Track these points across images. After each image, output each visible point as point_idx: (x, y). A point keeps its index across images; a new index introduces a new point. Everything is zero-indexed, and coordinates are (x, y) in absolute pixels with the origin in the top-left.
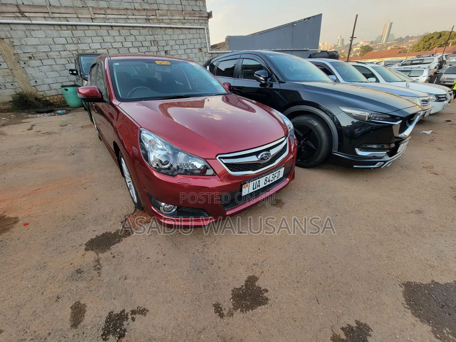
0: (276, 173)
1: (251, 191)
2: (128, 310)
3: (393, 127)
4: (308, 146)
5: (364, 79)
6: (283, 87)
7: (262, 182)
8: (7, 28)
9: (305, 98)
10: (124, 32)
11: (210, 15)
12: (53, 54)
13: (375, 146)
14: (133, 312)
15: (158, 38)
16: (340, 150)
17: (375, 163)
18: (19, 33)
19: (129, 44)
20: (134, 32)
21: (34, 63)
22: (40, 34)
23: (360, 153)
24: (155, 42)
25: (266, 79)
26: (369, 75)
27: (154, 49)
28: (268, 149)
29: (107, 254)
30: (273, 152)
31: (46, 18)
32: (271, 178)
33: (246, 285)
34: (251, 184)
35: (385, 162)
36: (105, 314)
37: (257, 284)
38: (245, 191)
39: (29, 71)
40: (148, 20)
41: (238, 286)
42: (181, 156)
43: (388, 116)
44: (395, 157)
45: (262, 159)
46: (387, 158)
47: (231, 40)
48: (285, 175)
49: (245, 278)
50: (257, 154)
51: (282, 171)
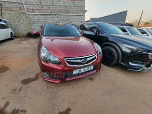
0: (89, 67)
1: (77, 73)
2: (20, 110)
3: (149, 55)
4: (109, 58)
5: (141, 34)
6: (102, 35)
7: (82, 70)
8: (29, 15)
9: (110, 39)
10: (59, 16)
11: (86, 11)
12: (39, 22)
13: (140, 62)
14: (22, 111)
15: (69, 18)
16: (122, 61)
17: (138, 69)
21: (34, 24)
23: (131, 64)
24: (67, 19)
26: (143, 33)
28: (86, 58)
30: (88, 59)
31: (39, 12)
32: (87, 69)
34: (77, 70)
35: (144, 70)
37: (70, 112)
38: (74, 73)
39: (32, 26)
40: (66, 13)
41: (62, 112)
42: (52, 56)
44: (149, 68)
45: (83, 61)
46: (145, 68)
47: (92, 19)
48: (94, 69)
49: (66, 108)
50: (81, 59)
51: (92, 67)
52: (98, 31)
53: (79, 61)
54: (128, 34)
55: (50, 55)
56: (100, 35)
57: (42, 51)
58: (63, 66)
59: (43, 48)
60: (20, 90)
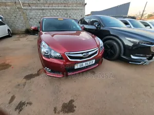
0: (91, 61)
1: (79, 67)
3: (151, 48)
4: (111, 52)
5: (144, 27)
6: (104, 29)
7: (84, 64)
8: (25, 10)
9: (111, 33)
11: (86, 4)
13: (142, 55)
14: (28, 103)
15: (67, 12)
16: (124, 55)
17: (140, 62)
18: (28, 11)
19: (58, 14)
21: (31, 20)
22: (34, 12)
23: (133, 57)
24: (67, 14)
25: (98, 26)
26: (146, 25)
27: (66, 16)
28: (88, 52)
31: (36, 7)
32: (89, 63)
33: (69, 103)
34: (79, 65)
36: (19, 102)
37: (73, 103)
38: (76, 67)
41: (66, 103)
44: (151, 61)
45: (84, 55)
46: (147, 61)
47: (93, 13)
48: (96, 63)
50: (82, 53)
51: (94, 61)
52: (99, 24)
53: (81, 55)
55: (51, 51)
56: (102, 28)
57: (42, 47)
58: (64, 61)
59: (43, 43)
60: (24, 85)
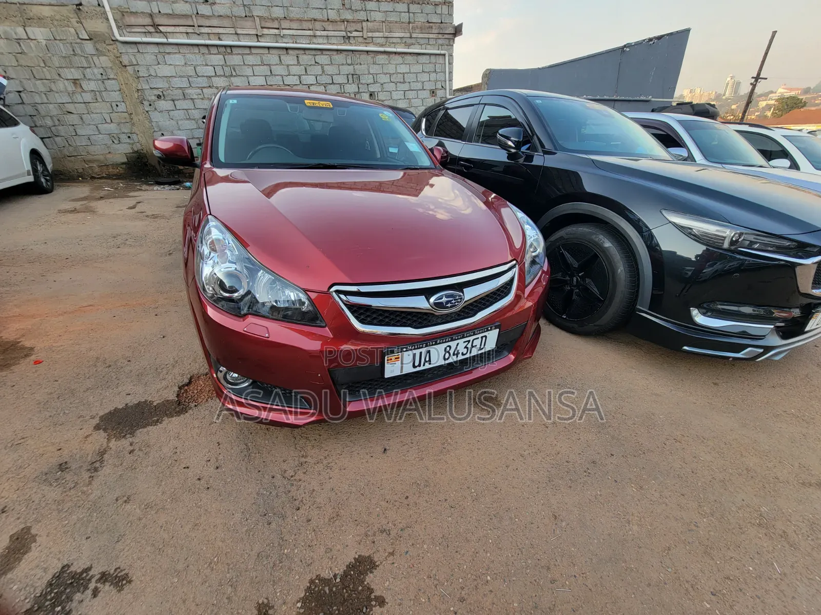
0: (475, 339)
1: (408, 369)
2: (96, 572)
3: (798, 270)
4: (586, 289)
6: (550, 162)
7: (438, 356)
8: (131, 50)
9: (590, 186)
10: (306, 58)
11: (458, 31)
12: (192, 92)
13: (747, 310)
14: (104, 577)
15: (360, 69)
16: (656, 305)
17: (739, 348)
18: (148, 56)
19: (310, 80)
20: (323, 59)
21: (163, 104)
22: (177, 59)
23: (699, 318)
24: (355, 77)
25: (518, 145)
26: (772, 152)
27: (351, 88)
28: (461, 287)
29: (125, 443)
30: (470, 294)
31: (189, 34)
32: (463, 347)
33: (346, 574)
34: (408, 356)
35: (767, 349)
36: (55, 567)
37: (370, 579)
38: (392, 369)
39: (155, 116)
40: (347, 39)
42: (264, 277)
43: (787, 243)
44: (797, 341)
45: (438, 305)
46: (775, 340)
47: (492, 77)
48: (502, 347)
49: (350, 557)
50: (428, 293)
51: (492, 337)
52: (527, 138)
53: (420, 303)
54: (690, 158)
55: (252, 273)
56: (538, 160)
57: (206, 250)
58: (327, 332)
59: (214, 231)
60: (93, 470)
